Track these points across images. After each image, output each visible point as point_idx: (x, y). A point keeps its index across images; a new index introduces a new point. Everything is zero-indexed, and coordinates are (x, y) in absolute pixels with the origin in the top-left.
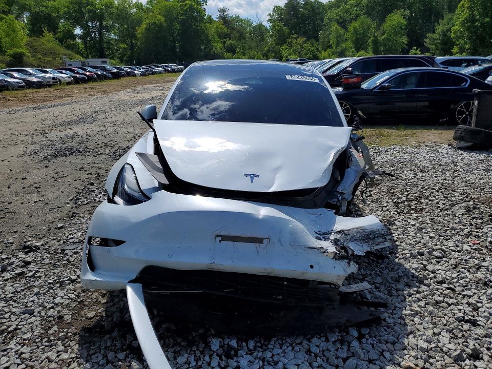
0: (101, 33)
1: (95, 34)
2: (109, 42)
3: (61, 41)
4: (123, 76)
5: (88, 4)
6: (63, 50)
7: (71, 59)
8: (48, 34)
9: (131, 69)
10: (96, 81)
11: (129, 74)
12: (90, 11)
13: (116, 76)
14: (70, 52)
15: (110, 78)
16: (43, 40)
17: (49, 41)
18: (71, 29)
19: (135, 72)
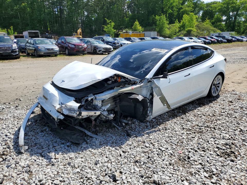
0: (235, 18)
1: (232, 19)
2: (239, 23)
3: (213, 23)
4: (234, 41)
5: (233, 3)
6: (212, 28)
7: (214, 32)
8: (207, 21)
9: (242, 37)
10: (216, 44)
11: (238, 40)
12: (232, 7)
13: (229, 41)
14: (215, 29)
15: (225, 42)
16: (204, 23)
17: (207, 24)
18: (220, 17)
19: (244, 39)
